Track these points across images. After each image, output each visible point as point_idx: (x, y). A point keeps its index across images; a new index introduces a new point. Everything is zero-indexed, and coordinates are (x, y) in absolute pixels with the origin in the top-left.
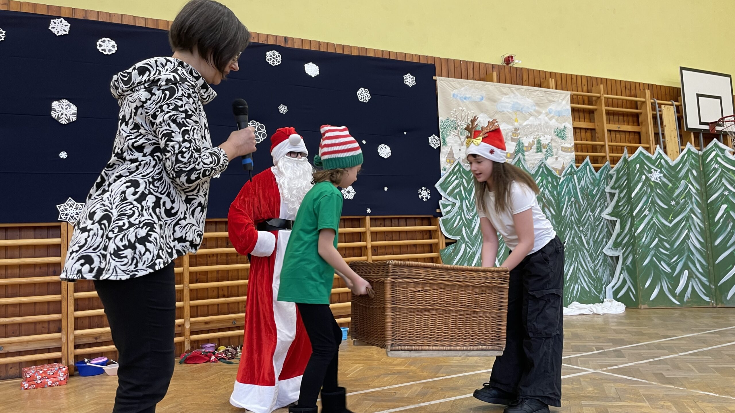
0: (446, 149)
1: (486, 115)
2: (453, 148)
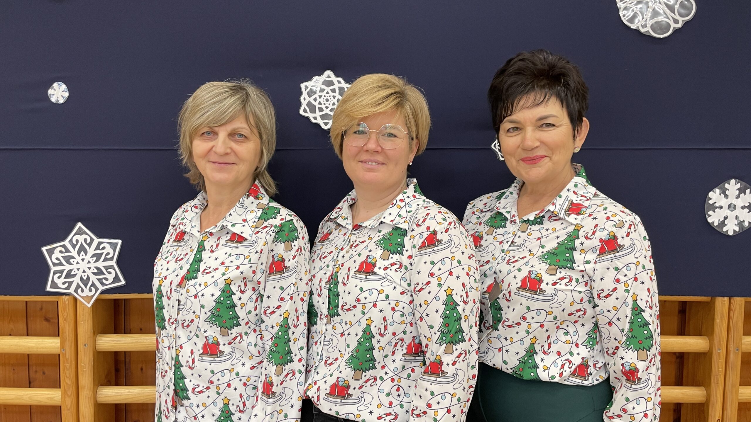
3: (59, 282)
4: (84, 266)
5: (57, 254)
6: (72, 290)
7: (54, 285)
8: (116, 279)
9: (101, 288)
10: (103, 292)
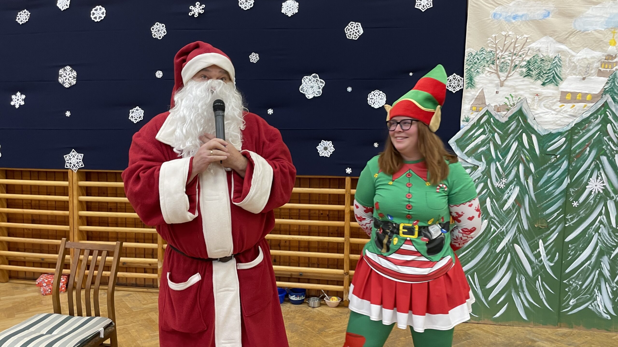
0: (473, 93)
1: (551, 39)
2: (484, 91)
3: (68, 165)
4: (74, 161)
5: (67, 158)
6: (71, 168)
7: (67, 166)
8: (82, 165)
9: (78, 167)
10: (79, 169)
